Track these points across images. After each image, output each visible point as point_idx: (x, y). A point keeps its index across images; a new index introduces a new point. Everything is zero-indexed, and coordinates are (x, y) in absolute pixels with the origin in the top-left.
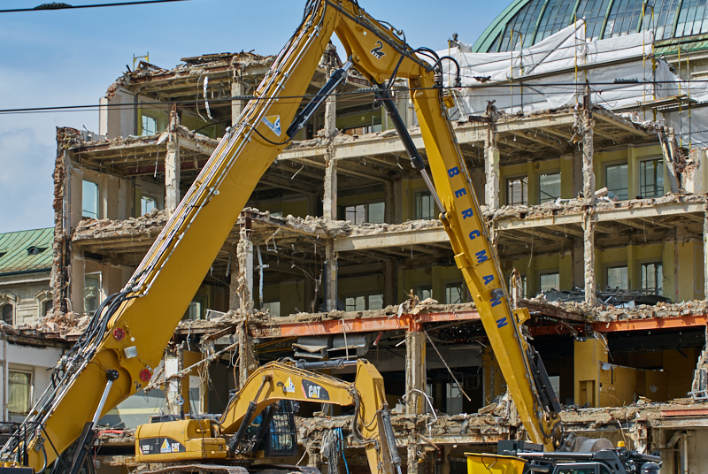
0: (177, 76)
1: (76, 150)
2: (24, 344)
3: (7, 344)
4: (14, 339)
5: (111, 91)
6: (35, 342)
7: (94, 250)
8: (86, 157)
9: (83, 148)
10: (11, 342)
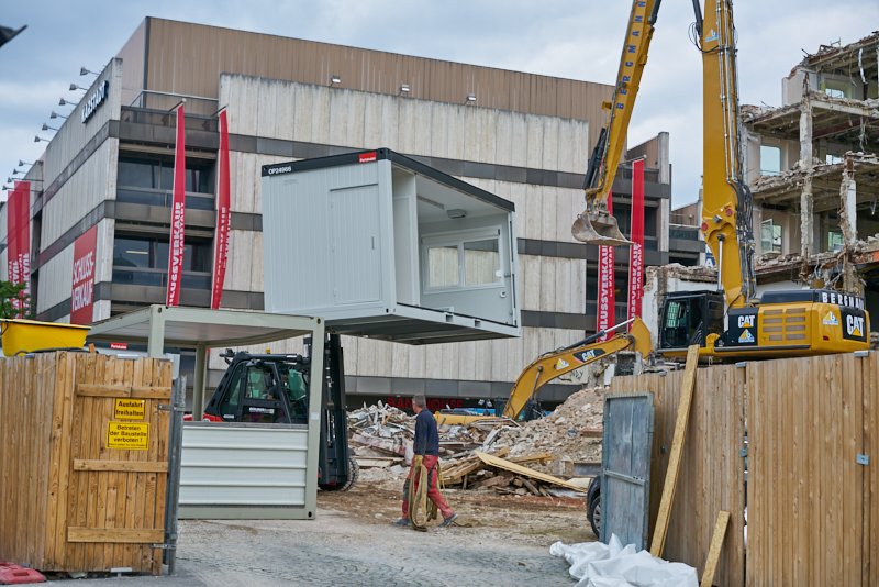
0: (841, 52)
1: (750, 122)
2: (699, 281)
3: (679, 281)
4: (688, 277)
5: (793, 72)
6: (710, 279)
7: (773, 202)
8: (764, 127)
9: (755, 120)
10: (683, 280)
